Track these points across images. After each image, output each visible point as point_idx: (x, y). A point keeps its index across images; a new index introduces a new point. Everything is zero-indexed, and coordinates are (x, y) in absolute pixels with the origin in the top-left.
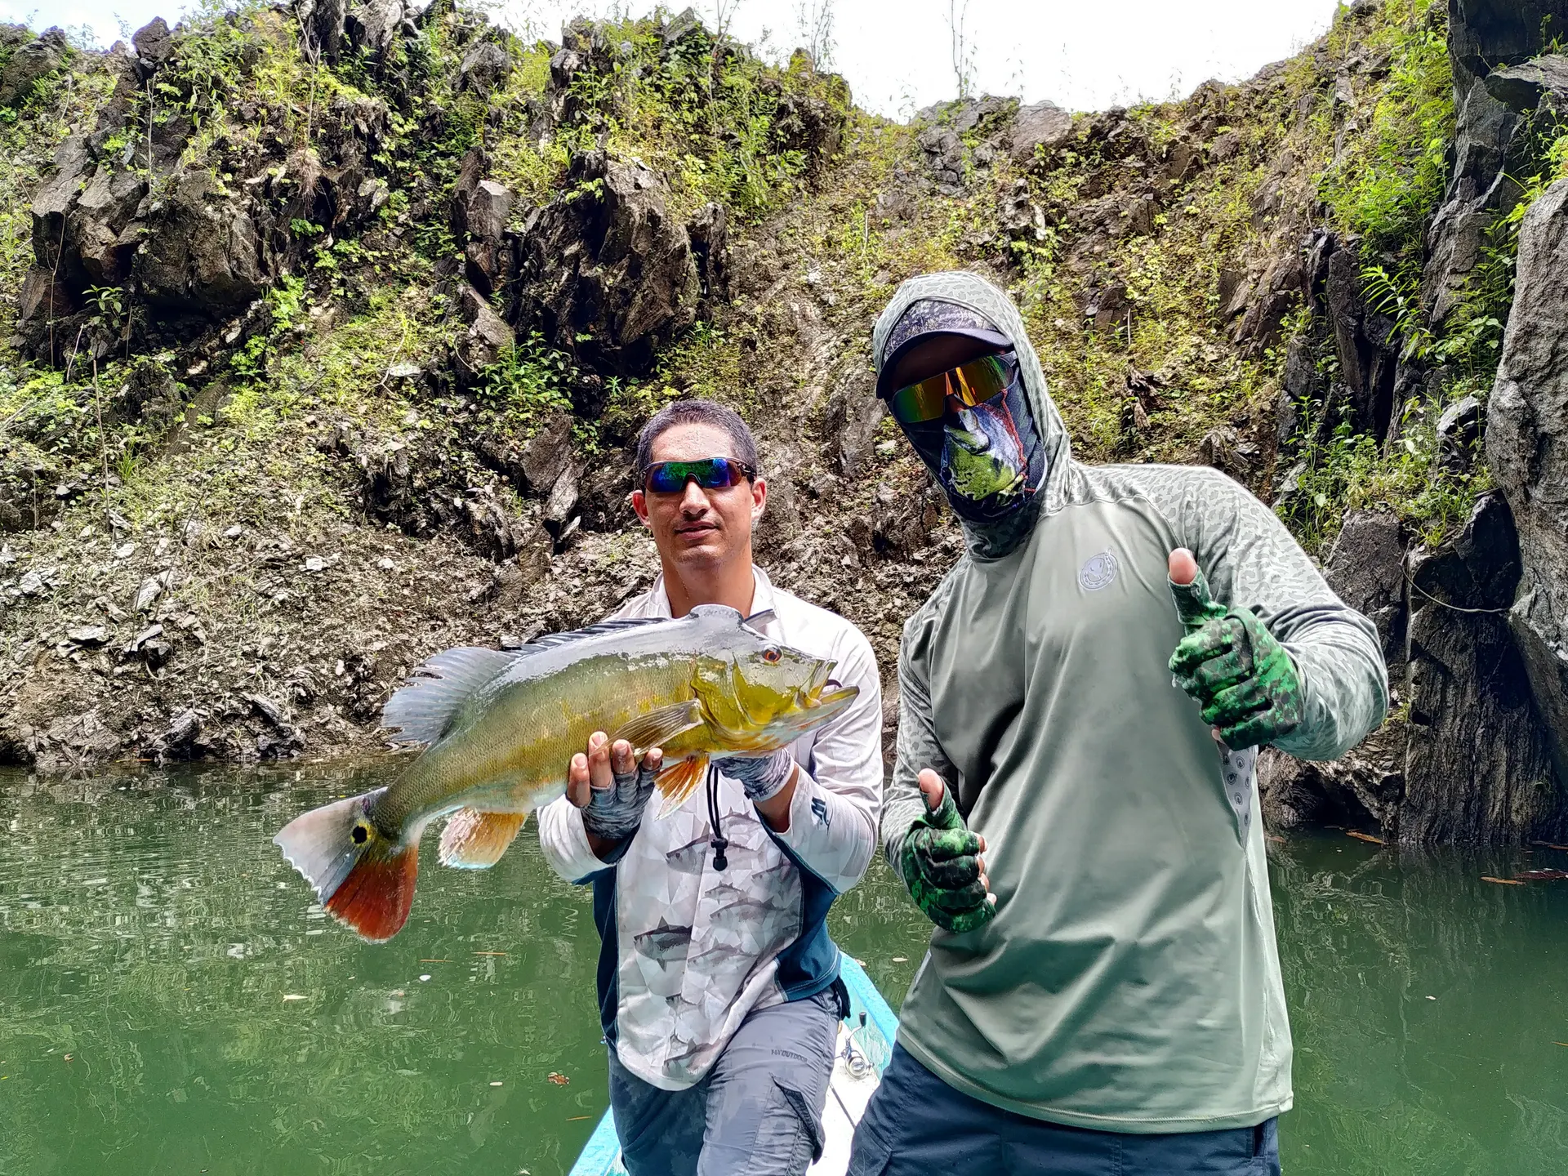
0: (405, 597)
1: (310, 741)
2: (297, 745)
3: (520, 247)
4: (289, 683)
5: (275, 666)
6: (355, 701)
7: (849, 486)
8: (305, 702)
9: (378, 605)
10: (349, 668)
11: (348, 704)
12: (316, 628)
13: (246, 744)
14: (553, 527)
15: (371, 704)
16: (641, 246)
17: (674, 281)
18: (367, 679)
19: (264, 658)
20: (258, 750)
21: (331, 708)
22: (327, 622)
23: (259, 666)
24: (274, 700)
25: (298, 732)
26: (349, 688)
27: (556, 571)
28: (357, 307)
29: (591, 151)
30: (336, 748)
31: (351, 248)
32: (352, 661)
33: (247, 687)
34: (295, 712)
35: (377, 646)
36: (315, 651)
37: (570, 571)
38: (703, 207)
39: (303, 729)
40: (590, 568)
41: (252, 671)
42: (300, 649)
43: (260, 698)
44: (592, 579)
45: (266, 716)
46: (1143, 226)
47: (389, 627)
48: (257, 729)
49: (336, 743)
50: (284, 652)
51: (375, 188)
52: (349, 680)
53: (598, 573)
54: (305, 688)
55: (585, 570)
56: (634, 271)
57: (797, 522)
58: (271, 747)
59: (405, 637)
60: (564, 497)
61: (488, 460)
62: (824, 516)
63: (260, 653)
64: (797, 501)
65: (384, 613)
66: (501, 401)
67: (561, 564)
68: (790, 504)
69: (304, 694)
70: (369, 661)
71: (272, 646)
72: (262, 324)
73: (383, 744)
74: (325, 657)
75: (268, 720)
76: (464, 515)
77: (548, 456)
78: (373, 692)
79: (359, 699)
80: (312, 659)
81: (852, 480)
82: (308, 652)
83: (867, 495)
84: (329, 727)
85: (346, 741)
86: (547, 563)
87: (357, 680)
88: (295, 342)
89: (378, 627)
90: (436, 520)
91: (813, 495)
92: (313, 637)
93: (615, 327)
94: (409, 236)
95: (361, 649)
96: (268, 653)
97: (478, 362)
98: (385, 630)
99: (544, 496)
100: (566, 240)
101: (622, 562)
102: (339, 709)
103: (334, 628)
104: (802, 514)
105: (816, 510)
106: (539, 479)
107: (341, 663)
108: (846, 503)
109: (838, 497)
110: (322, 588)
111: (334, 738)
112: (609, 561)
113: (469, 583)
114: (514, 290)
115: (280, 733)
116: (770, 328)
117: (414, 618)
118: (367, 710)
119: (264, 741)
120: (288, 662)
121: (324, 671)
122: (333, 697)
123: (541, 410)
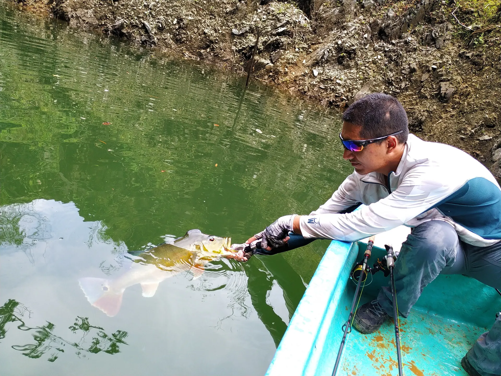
0: (204, 4)
1: (159, 43)
2: (154, 43)
4: (157, 21)
5: (153, 13)
6: (177, 35)
7: (378, 7)
8: (161, 29)
9: (194, 3)
10: (178, 23)
11: (175, 35)
12: (171, 5)
13: (138, 38)
15: (183, 38)
18: (183, 28)
19: (151, 9)
20: (141, 40)
21: (169, 35)
22: (175, 3)
23: (148, 11)
24: (150, 25)
25: (156, 39)
26: (176, 29)
27: (259, 11)
30: (167, 49)
32: (180, 20)
33: (143, 18)
34: (156, 32)
35: (190, 18)
36: (169, 13)
37: (264, 12)
39: (157, 38)
40: (271, 13)
41: (146, 12)
42: (164, 10)
43: (146, 23)
44: (270, 17)
45: (146, 29)
47: (196, 13)
48: (142, 33)
49: (167, 47)
50: (158, 9)
52: (177, 27)
53: (273, 15)
54: (161, 24)
55: (269, 13)
57: (353, 16)
58: (145, 41)
59: (200, 18)
62: (364, 16)
63: (150, 7)
64: (356, 7)
65: (196, 7)
67: (261, 9)
68: (353, 8)
69: (161, 26)
70: (185, 22)
71: (154, 6)
73: (183, 53)
74: (171, 16)
75: (147, 31)
78: (184, 34)
79: (179, 35)
80: (167, 15)
81: (379, 5)
82: (166, 12)
83: (383, 12)
84: (166, 41)
85: (171, 48)
86: (257, 7)
87: (180, 28)
89: (192, 12)
91: (363, 6)
92: (169, 7)
95: (184, 17)
96: (152, 8)
98: (194, 13)
101: (283, 13)
102: (171, 36)
103: (177, 6)
104: (356, 13)
105: (361, 13)
107: (176, 20)
108: (374, 13)
109: (372, 10)
111: (167, 45)
112: (278, 12)
113: (228, 6)
115: (149, 37)
117: (205, 12)
118: (180, 39)
119: (144, 38)
120: (158, 13)
121: (169, 21)
122: (170, 31)
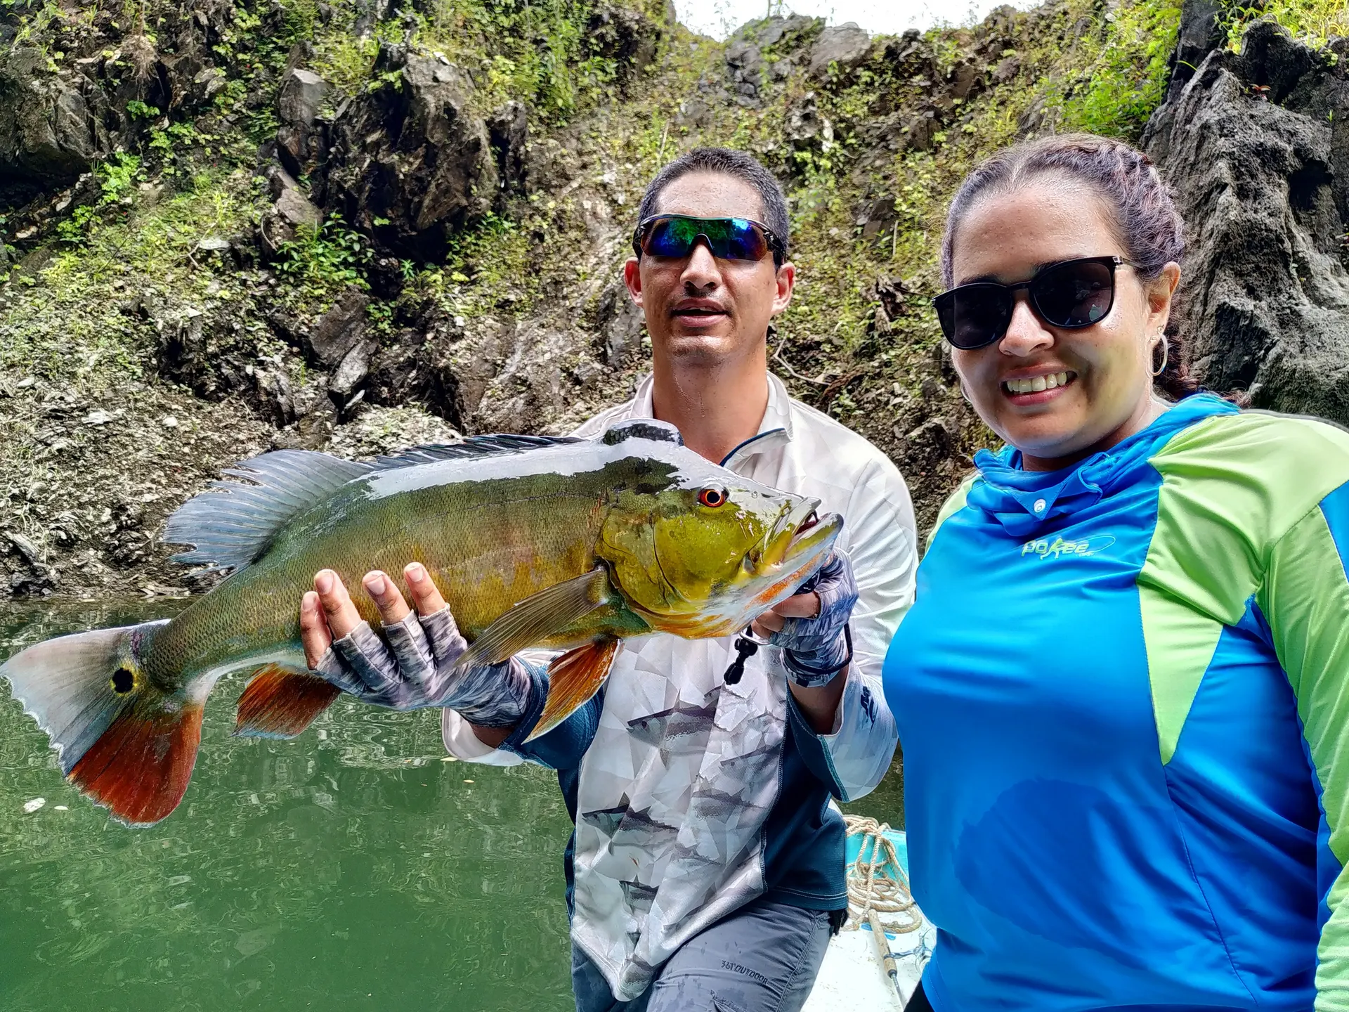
0: (185, 454)
1: (63, 581)
2: (49, 584)
3: (329, 133)
4: (53, 525)
5: (40, 509)
6: (116, 548)
7: (613, 375)
8: (66, 545)
9: (156, 460)
10: (115, 517)
11: (109, 549)
12: (89, 477)
13: (2, 581)
14: (338, 399)
15: (132, 552)
16: (437, 137)
17: (469, 172)
18: (130, 528)
19: (32, 501)
20: (11, 586)
21: (92, 552)
22: (101, 472)
23: (26, 508)
24: (34, 540)
25: (53, 572)
26: (112, 535)
27: (335, 439)
28: (184, 185)
29: (395, 45)
30: (89, 590)
31: (186, 131)
32: (119, 509)
33: (10, 527)
34: (54, 553)
35: (148, 497)
36: (85, 498)
37: (348, 440)
38: (504, 105)
39: (58, 570)
40: (365, 439)
41: (18, 512)
42: (70, 495)
43: (20, 539)
44: (365, 449)
45: (23, 554)
46: (921, 142)
47: (164, 481)
48: (12, 567)
49: (90, 585)
50: (53, 496)
51: (212, 77)
52: (114, 527)
53: (372, 443)
54: (66, 532)
55: (360, 441)
56: (430, 160)
57: (560, 407)
58: (24, 585)
59: (179, 491)
60: (351, 370)
61: (280, 331)
62: (586, 401)
63: (29, 496)
64: (563, 386)
65: (162, 468)
66: (298, 277)
67: (341, 434)
68: (556, 389)
69: (64, 537)
70: (131, 511)
71: (41, 491)
72: (90, 195)
73: (139, 590)
74: (93, 504)
75: (25, 560)
76: (253, 380)
77: (337, 331)
78: (137, 540)
79: (120, 546)
80: (81, 506)
81: (616, 370)
82: (78, 498)
83: (625, 384)
84: (85, 570)
85: (100, 584)
86: (329, 432)
87: (120, 528)
88: (120, 214)
89: (153, 481)
90: (226, 385)
91: (577, 381)
92: (86, 485)
93: (411, 213)
94: (242, 123)
95: (129, 499)
96: (36, 496)
97: (278, 240)
98: (159, 483)
99: (332, 368)
100: (370, 127)
101: (394, 434)
102: (100, 554)
103: (106, 477)
104: (565, 399)
105: (578, 396)
106: (328, 352)
107: (108, 511)
108: (607, 391)
109: (600, 385)
110: (102, 439)
111: (88, 581)
112: (382, 433)
113: (251, 445)
114: (321, 175)
115: (33, 571)
116: (560, 221)
117: (190, 475)
118: (126, 557)
119: (18, 578)
120: (56, 506)
121: (90, 518)
122: (95, 543)
123: (334, 288)
